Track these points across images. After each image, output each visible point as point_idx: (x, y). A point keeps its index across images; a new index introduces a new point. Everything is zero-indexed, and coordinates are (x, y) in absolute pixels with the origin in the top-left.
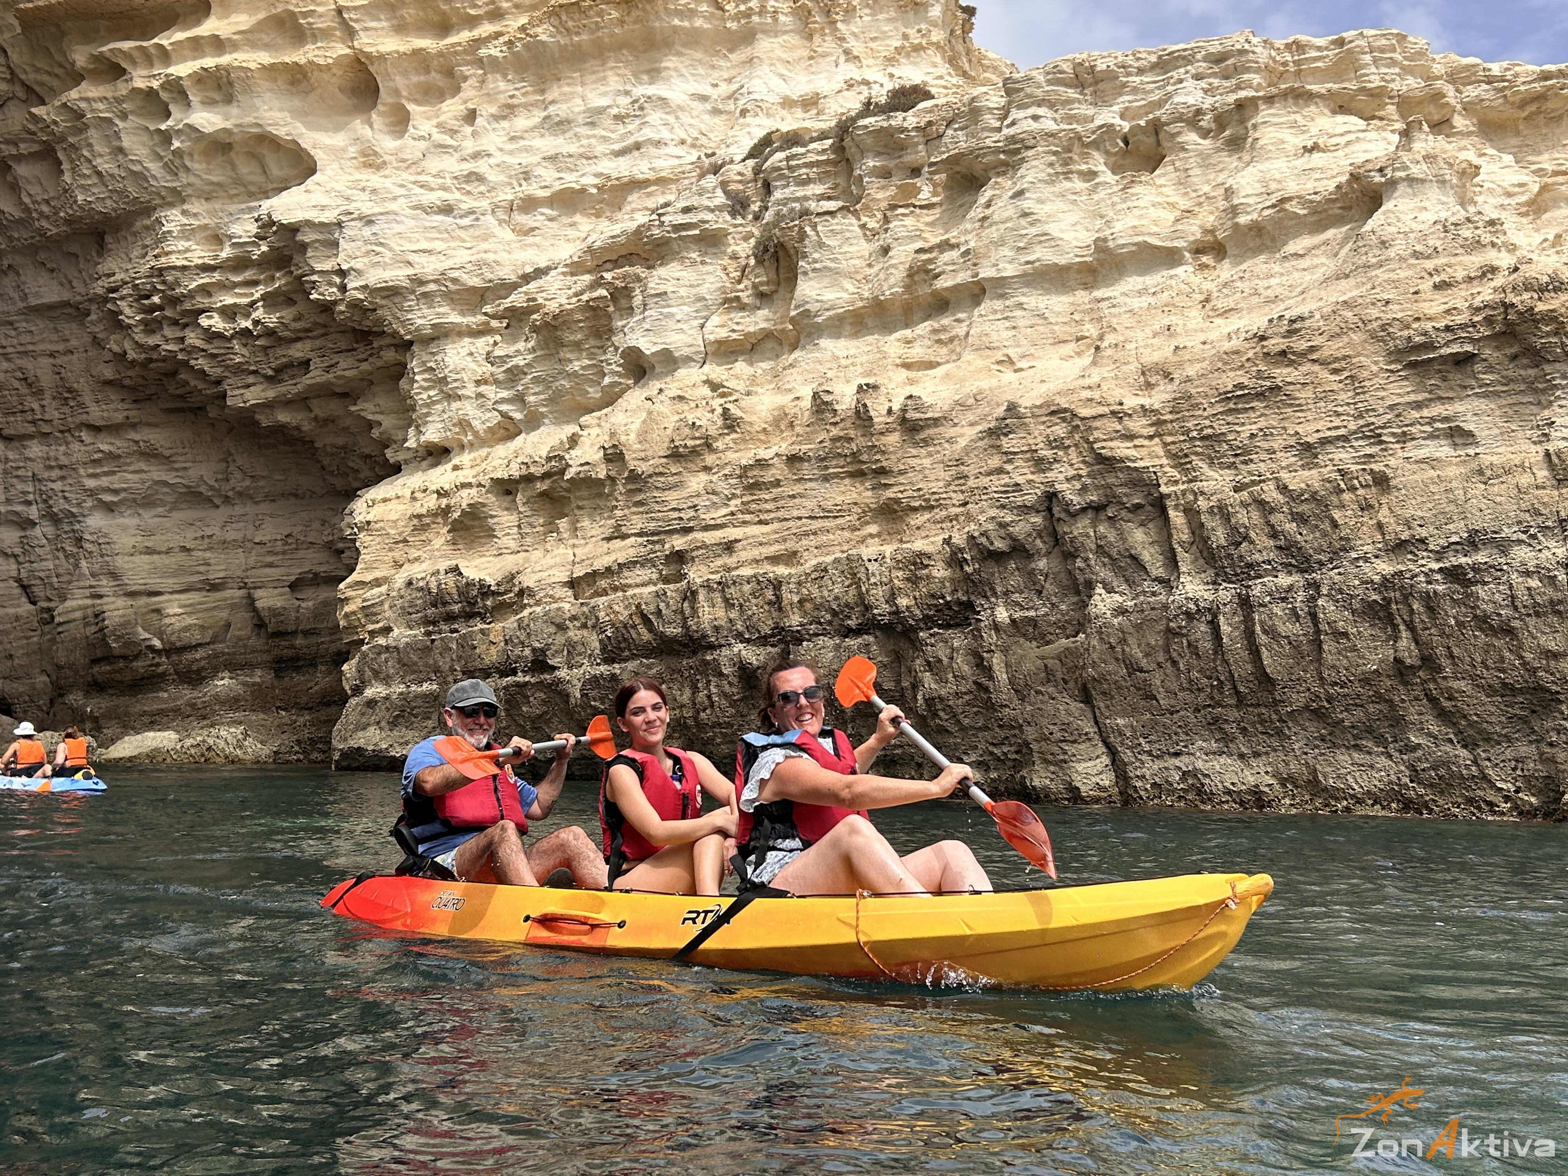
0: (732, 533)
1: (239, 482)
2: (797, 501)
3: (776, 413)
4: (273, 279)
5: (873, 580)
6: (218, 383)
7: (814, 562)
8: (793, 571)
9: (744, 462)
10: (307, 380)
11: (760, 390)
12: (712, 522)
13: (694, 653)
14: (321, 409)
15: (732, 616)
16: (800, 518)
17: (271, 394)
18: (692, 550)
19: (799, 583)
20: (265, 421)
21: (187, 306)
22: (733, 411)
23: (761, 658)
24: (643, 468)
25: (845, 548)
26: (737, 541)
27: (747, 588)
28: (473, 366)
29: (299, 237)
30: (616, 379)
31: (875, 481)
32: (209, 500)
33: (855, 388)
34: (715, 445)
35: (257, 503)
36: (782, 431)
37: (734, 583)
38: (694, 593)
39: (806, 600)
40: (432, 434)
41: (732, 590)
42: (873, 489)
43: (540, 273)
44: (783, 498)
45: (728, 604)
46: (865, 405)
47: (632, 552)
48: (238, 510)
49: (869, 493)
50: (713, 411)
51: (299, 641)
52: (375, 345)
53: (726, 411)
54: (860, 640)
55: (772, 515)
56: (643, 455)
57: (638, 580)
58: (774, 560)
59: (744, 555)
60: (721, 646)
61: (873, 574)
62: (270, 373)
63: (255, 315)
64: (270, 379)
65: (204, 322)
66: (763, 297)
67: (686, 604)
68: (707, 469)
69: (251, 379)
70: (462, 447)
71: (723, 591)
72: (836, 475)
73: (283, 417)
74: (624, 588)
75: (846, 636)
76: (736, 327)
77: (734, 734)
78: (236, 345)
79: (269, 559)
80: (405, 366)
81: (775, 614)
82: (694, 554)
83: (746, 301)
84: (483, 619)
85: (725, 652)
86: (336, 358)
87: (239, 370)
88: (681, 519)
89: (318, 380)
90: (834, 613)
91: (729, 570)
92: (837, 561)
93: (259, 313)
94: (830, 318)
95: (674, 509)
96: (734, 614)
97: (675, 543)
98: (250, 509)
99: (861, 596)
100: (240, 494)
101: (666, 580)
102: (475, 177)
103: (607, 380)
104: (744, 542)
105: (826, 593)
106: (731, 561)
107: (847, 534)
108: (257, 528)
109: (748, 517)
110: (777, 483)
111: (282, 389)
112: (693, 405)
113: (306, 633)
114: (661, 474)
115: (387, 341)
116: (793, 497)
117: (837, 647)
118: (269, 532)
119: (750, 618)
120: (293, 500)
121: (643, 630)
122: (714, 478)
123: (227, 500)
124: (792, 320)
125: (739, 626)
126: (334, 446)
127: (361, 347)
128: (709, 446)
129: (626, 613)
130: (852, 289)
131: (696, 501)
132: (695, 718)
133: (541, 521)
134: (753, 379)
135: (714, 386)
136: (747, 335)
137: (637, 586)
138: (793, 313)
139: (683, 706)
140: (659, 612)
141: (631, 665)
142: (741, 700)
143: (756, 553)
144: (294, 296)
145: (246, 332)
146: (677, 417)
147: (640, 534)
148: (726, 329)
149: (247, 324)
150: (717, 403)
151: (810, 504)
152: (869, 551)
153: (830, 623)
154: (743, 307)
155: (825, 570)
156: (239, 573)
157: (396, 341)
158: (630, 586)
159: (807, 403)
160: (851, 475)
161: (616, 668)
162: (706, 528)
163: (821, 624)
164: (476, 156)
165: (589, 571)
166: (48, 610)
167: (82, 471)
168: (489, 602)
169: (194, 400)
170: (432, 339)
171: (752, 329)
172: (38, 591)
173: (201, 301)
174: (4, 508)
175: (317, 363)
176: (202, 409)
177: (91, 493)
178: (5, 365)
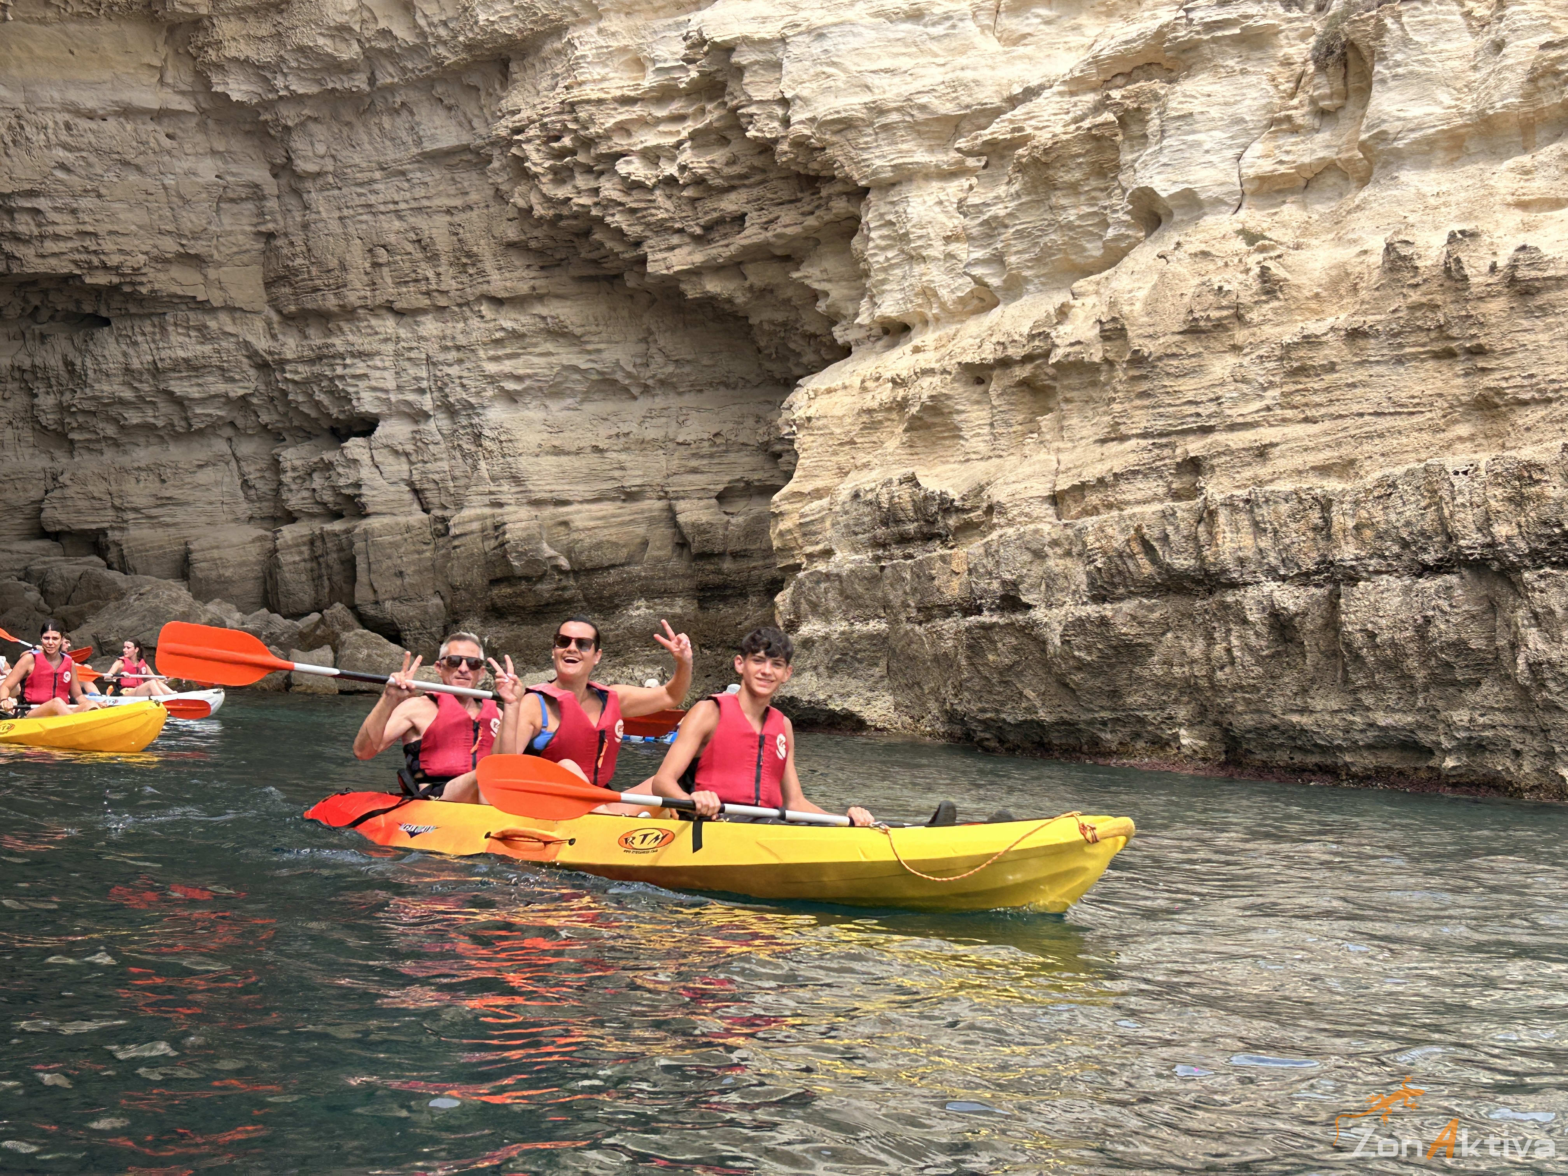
0: (1266, 434)
1: (661, 368)
2: (1358, 391)
3: (1334, 273)
4: (702, 112)
5: (1459, 500)
6: (638, 244)
7: (1378, 474)
8: (1348, 486)
9: (1287, 339)
10: (741, 240)
11: (1314, 242)
12: (1240, 420)
13: (1211, 592)
14: (757, 275)
15: (1262, 545)
16: (1361, 415)
17: (699, 258)
18: (1213, 457)
19: (1356, 503)
20: (691, 292)
21: (603, 149)
22: (1274, 270)
23: (1301, 602)
24: (1150, 348)
25: (1423, 456)
26: (1273, 445)
27: (1284, 508)
28: (942, 218)
29: (735, 58)
30: (1123, 230)
31: (1469, 364)
32: (626, 390)
33: (1446, 237)
34: (1248, 317)
35: (680, 394)
36: (1341, 297)
37: (1267, 501)
38: (1212, 514)
39: (1365, 526)
40: (889, 306)
41: (1264, 511)
42: (1467, 374)
43: (1030, 93)
44: (1338, 387)
45: (1258, 528)
46: (1458, 261)
47: (1132, 458)
48: (659, 402)
49: (1460, 381)
50: (1247, 271)
51: (727, 565)
52: (824, 193)
53: (1264, 270)
54: (1439, 581)
55: (1323, 411)
56: (1151, 330)
57: (1139, 496)
58: (1324, 470)
59: (1281, 464)
60: (1246, 584)
61: (1461, 492)
62: (698, 231)
63: (681, 159)
64: (698, 240)
65: (622, 168)
66: (1323, 114)
67: (1201, 528)
68: (1236, 349)
69: (675, 240)
70: (926, 323)
71: (1251, 511)
72: (1415, 357)
73: (713, 286)
74: (1120, 506)
75: (1420, 576)
76: (1285, 158)
77: (1261, 700)
78: (659, 196)
79: (694, 463)
80: (858, 219)
81: (1322, 544)
82: (1215, 462)
83: (1300, 121)
84: (944, 543)
85: (1252, 591)
86: (776, 211)
87: (662, 228)
88: (1198, 415)
89: (755, 240)
90: (1405, 545)
91: (1261, 483)
92: (1410, 473)
93: (686, 156)
94: (1416, 142)
95: (1190, 402)
96: (1265, 543)
97: (1190, 447)
98: (674, 402)
99: (1442, 521)
100: (663, 383)
101: (1177, 496)
103: (1111, 233)
104: (1283, 447)
105: (1393, 517)
106: (1263, 471)
107: (1426, 437)
108: (681, 424)
109: (1289, 413)
110: (1331, 368)
111: (712, 251)
112: (1220, 263)
113: (736, 556)
114: (1174, 356)
115: (839, 187)
116: (1353, 385)
117: (1407, 590)
118: (695, 429)
119: (1286, 548)
120: (722, 390)
121: (1143, 560)
122: (1246, 361)
123: (646, 389)
124: (1363, 146)
125: (1273, 559)
126: (772, 322)
127: (806, 196)
128: (1239, 317)
129: (1122, 538)
130: (1447, 100)
131: (1219, 391)
132: (1210, 678)
133: (1020, 418)
134: (1306, 229)
135: (1251, 237)
136: (1300, 168)
137: (1138, 502)
138: (1364, 137)
139: (1193, 662)
140: (1165, 539)
141: (1128, 606)
142: (1272, 656)
143: (1298, 461)
144: (729, 134)
145: (670, 181)
146: (1197, 280)
147: (1144, 435)
148: (1270, 161)
149: (672, 170)
150: (1253, 260)
151: (1376, 395)
152: (1454, 461)
153: (1398, 557)
154: (1295, 130)
155: (1394, 485)
156: (659, 480)
157: (849, 189)
158: (1128, 503)
159: (1377, 258)
160: (1437, 356)
161: (1107, 609)
162: (1233, 427)
163: (1385, 558)
165: (1076, 482)
166: (444, 520)
167: (481, 353)
168: (952, 521)
169: (610, 266)
170: (892, 185)
171: (1306, 159)
172: (432, 496)
173: (619, 143)
174: (393, 398)
175: (753, 219)
176: (619, 277)
177: (492, 379)
178: (397, 224)
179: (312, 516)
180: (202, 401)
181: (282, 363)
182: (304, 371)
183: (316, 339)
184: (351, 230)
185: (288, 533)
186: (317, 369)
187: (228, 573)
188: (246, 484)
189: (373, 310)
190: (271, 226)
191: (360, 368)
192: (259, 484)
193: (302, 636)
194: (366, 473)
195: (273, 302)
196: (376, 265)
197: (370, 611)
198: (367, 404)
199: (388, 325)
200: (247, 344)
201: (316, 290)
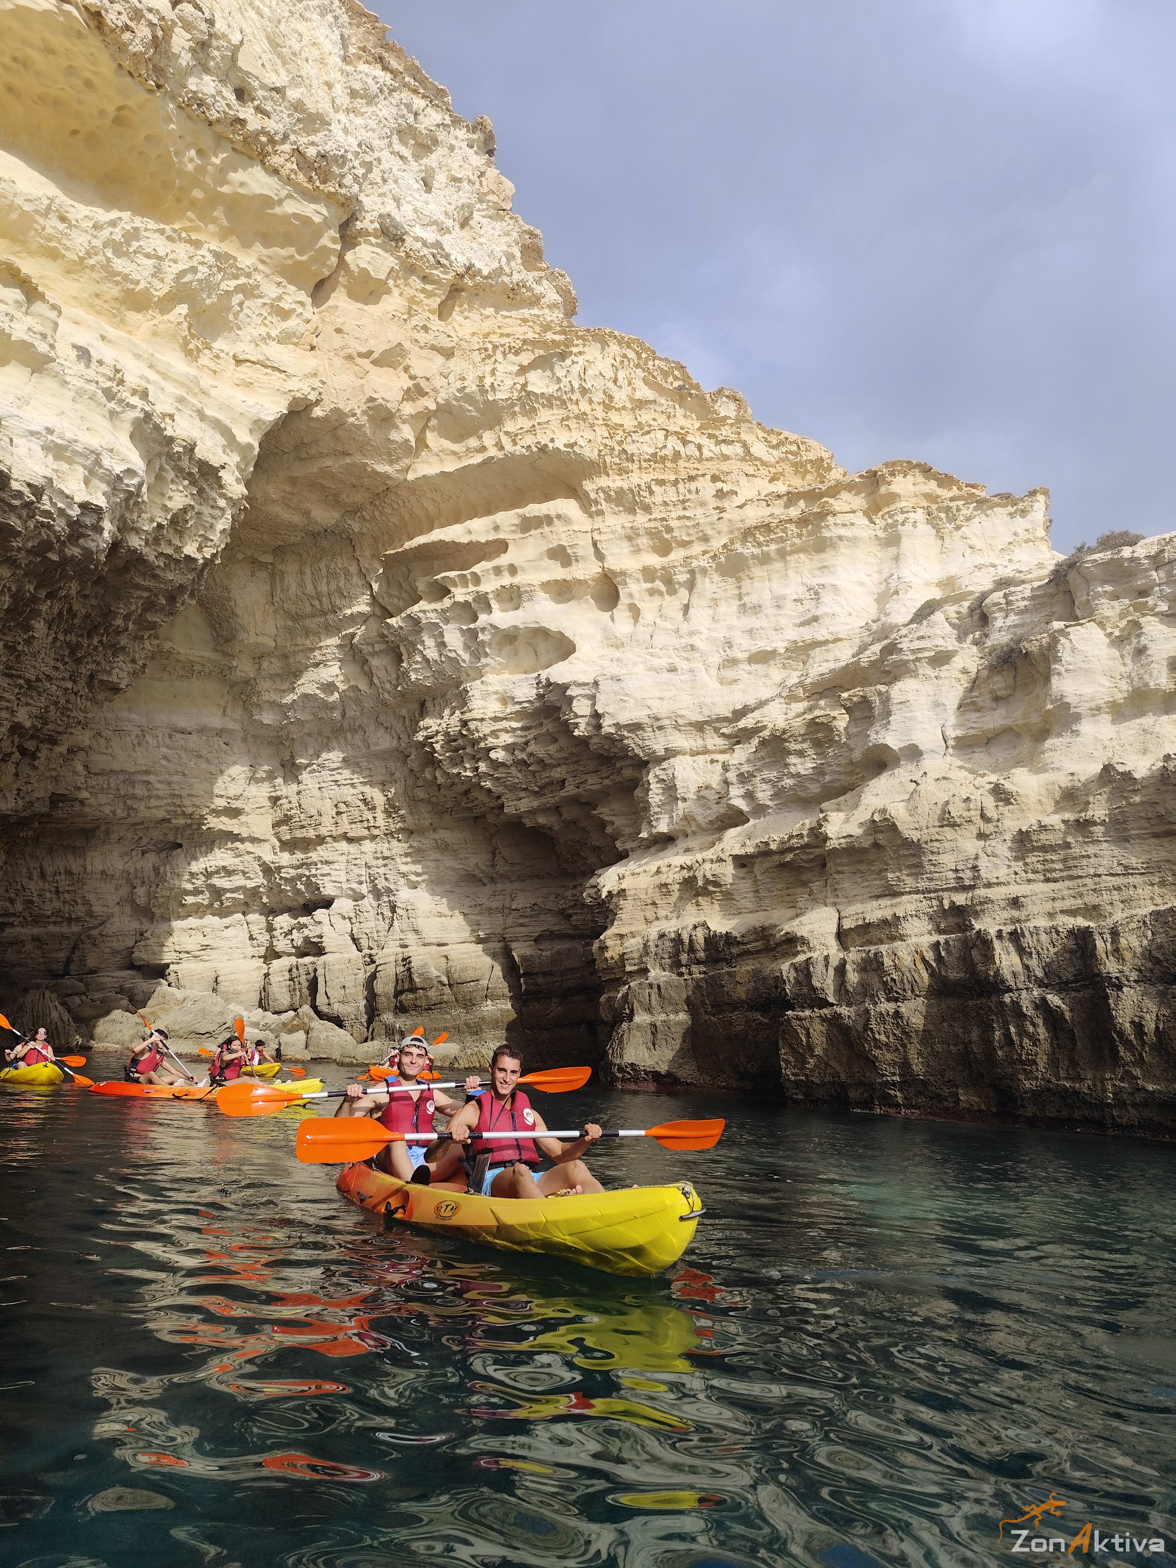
0: (1017, 890)
1: (502, 867)
2: (1092, 860)
4: (541, 724)
6: (499, 797)
7: (1122, 915)
8: (1100, 923)
9: (1025, 828)
10: (563, 793)
12: (996, 880)
14: (569, 814)
15: (1029, 963)
16: (1098, 876)
17: (535, 804)
18: (976, 905)
19: (1115, 933)
20: (528, 823)
21: (482, 745)
22: (1007, 786)
24: (917, 836)
25: (1159, 902)
26: (1023, 897)
27: (1045, 938)
28: (694, 776)
29: (569, 693)
32: (481, 880)
33: (1158, 759)
34: (987, 815)
35: (512, 882)
37: (1029, 933)
38: (987, 942)
39: (1124, 949)
40: (663, 827)
41: (1028, 940)
43: (762, 704)
44: (1074, 858)
45: (1023, 952)
47: (910, 907)
48: (499, 887)
51: (540, 980)
52: (618, 765)
53: (998, 786)
55: (1063, 874)
56: (916, 825)
57: (916, 931)
58: (1072, 913)
59: (1034, 909)
62: (536, 789)
63: (530, 749)
64: (536, 794)
65: (493, 755)
66: (997, 699)
67: (974, 952)
68: (981, 835)
69: (522, 794)
70: (687, 836)
71: (1018, 940)
72: (1139, 836)
73: (542, 820)
74: (903, 938)
76: (976, 726)
78: (514, 771)
79: (521, 921)
80: (641, 779)
82: (979, 908)
83: (983, 704)
84: (729, 964)
86: (584, 777)
87: (513, 788)
88: (960, 878)
89: (570, 793)
91: (1018, 922)
92: (1154, 913)
93: (531, 748)
94: (1090, 708)
95: (952, 870)
96: (1031, 962)
97: (955, 899)
98: (508, 886)
100: (502, 876)
101: (945, 931)
102: (693, 647)
103: (828, 778)
104: (1031, 898)
105: (1145, 943)
106: (1020, 914)
108: (513, 899)
109: (1033, 876)
110: (1066, 846)
111: (543, 800)
113: (545, 974)
114: (937, 840)
115: (628, 762)
116: (1087, 857)
118: (521, 902)
119: (1049, 965)
120: (536, 880)
121: (924, 974)
122: (992, 843)
123: (492, 880)
124: (1048, 713)
125: (1037, 972)
127: (604, 768)
128: (982, 816)
129: (909, 959)
130: (1108, 684)
131: (975, 863)
135: (972, 769)
136: (985, 731)
137: (916, 935)
138: (1045, 708)
140: (940, 959)
141: (915, 1004)
143: (1047, 907)
144: (560, 734)
145: (523, 762)
147: (917, 892)
148: (964, 728)
149: (523, 756)
151: (1108, 863)
154: (981, 709)
155: (1143, 921)
156: (499, 930)
157: (636, 762)
158: (909, 936)
159: (1093, 775)
160: (1159, 835)
162: (989, 885)
164: (691, 634)
165: (860, 922)
166: (370, 956)
167: (398, 860)
168: (735, 950)
169: (478, 811)
170: (664, 759)
171: (991, 726)
172: (364, 943)
173: (491, 741)
174: (345, 886)
175: (570, 781)
176: (484, 816)
177: (404, 875)
178: (352, 791)
179: (290, 955)
180: (232, 891)
181: (279, 869)
182: (293, 872)
183: (299, 855)
184: (325, 794)
185: (276, 964)
186: (299, 871)
187: (240, 988)
188: (251, 938)
189: (335, 839)
190: (279, 793)
191: (326, 869)
192: (259, 937)
193: (284, 1024)
194: (326, 929)
195: (277, 835)
196: (339, 813)
197: (324, 1009)
198: (328, 890)
199: (343, 845)
200: (259, 858)
201: (303, 827)
